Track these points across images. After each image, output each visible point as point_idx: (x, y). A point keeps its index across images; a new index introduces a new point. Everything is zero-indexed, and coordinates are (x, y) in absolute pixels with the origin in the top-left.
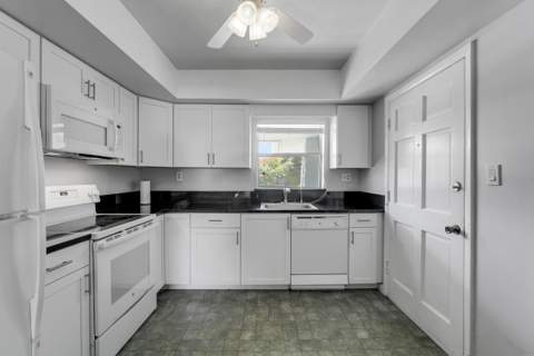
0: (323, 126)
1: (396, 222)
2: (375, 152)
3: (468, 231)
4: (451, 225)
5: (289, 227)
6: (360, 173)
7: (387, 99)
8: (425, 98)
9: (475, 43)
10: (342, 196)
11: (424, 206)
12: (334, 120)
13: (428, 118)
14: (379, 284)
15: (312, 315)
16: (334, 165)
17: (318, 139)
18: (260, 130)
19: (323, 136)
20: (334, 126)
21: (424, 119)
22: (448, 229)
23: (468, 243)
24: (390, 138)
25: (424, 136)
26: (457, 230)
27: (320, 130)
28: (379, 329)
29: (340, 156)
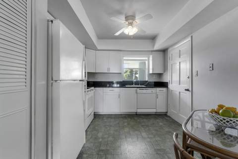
0: (147, 59)
1: (172, 91)
2: (165, 67)
3: (190, 90)
4: (187, 88)
5: (137, 93)
6: (160, 75)
7: (169, 50)
8: (180, 51)
9: (192, 37)
10: (153, 83)
11: (180, 84)
12: (151, 56)
13: (181, 57)
14: (167, 112)
15: (145, 120)
16: (151, 72)
17: (145, 63)
18: (125, 60)
19: (147, 62)
20: (151, 58)
21: (180, 57)
22: (186, 90)
23: (190, 93)
24: (170, 63)
25: (180, 63)
26: (188, 90)
27: (146, 60)
28: (166, 123)
29: (153, 69)
